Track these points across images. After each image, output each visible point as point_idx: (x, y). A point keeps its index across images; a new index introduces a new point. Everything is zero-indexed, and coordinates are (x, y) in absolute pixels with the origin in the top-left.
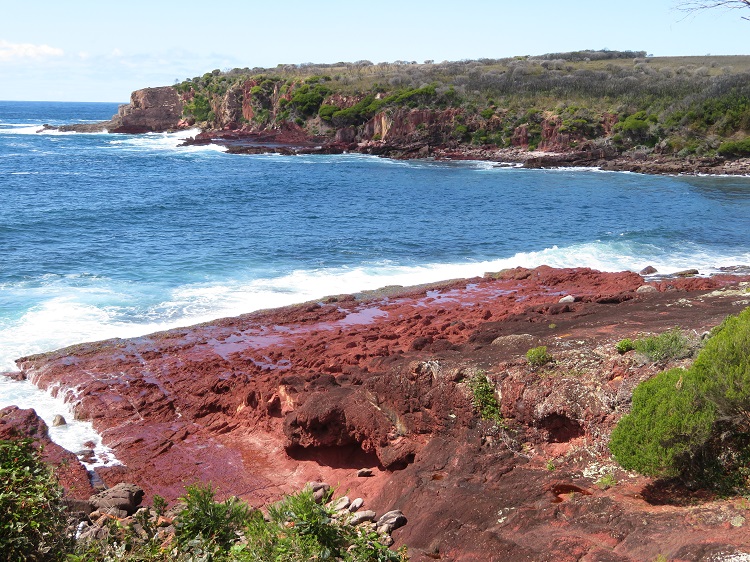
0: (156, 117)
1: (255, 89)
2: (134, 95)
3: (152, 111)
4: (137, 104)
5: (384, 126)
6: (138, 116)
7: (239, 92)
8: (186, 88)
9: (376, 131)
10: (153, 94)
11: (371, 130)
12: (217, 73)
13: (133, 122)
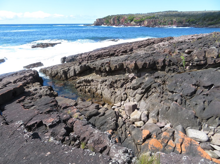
0: (101, 23)
1: (117, 18)
2: (97, 20)
3: (100, 22)
4: (97, 21)
5: (146, 23)
6: (98, 23)
7: (114, 19)
8: (104, 18)
9: (145, 23)
10: (100, 19)
11: (144, 23)
12: (109, 16)
13: (97, 24)
